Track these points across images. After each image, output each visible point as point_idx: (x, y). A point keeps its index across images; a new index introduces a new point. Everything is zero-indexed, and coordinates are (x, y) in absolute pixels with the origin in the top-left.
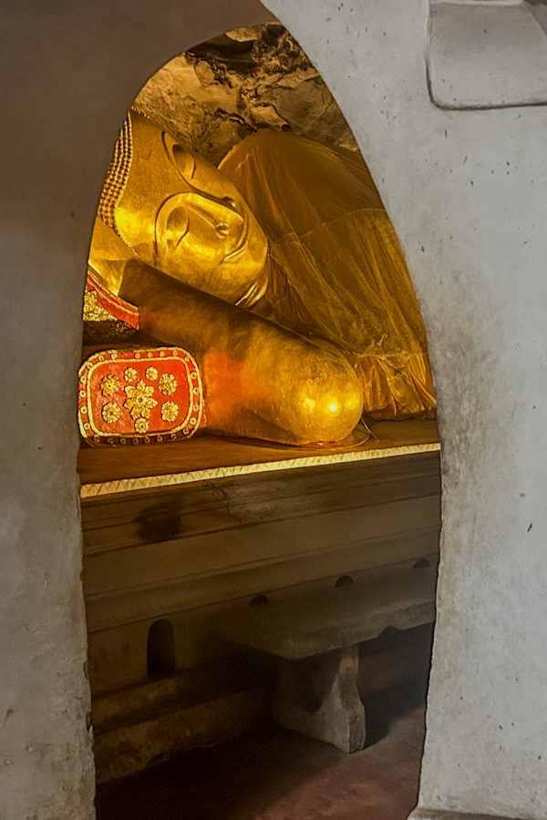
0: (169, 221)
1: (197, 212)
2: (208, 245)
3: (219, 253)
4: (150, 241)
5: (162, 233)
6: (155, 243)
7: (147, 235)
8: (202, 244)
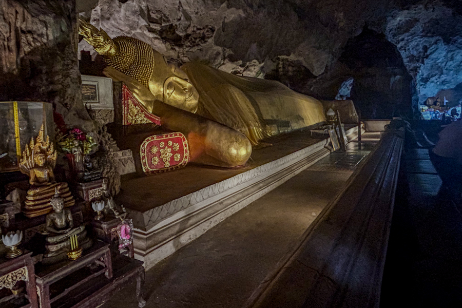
0: (168, 86)
1: (177, 84)
2: (181, 95)
3: (185, 97)
4: (162, 93)
5: (166, 91)
6: (163, 94)
7: (160, 91)
8: (179, 94)
